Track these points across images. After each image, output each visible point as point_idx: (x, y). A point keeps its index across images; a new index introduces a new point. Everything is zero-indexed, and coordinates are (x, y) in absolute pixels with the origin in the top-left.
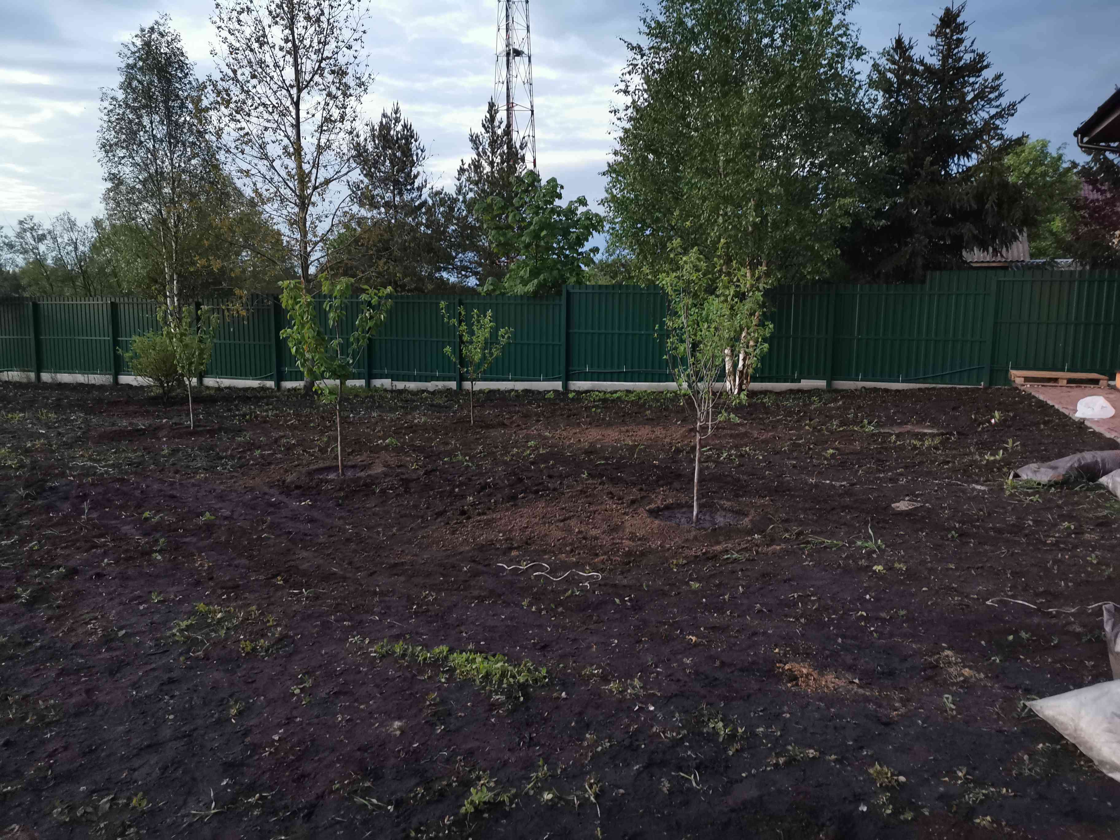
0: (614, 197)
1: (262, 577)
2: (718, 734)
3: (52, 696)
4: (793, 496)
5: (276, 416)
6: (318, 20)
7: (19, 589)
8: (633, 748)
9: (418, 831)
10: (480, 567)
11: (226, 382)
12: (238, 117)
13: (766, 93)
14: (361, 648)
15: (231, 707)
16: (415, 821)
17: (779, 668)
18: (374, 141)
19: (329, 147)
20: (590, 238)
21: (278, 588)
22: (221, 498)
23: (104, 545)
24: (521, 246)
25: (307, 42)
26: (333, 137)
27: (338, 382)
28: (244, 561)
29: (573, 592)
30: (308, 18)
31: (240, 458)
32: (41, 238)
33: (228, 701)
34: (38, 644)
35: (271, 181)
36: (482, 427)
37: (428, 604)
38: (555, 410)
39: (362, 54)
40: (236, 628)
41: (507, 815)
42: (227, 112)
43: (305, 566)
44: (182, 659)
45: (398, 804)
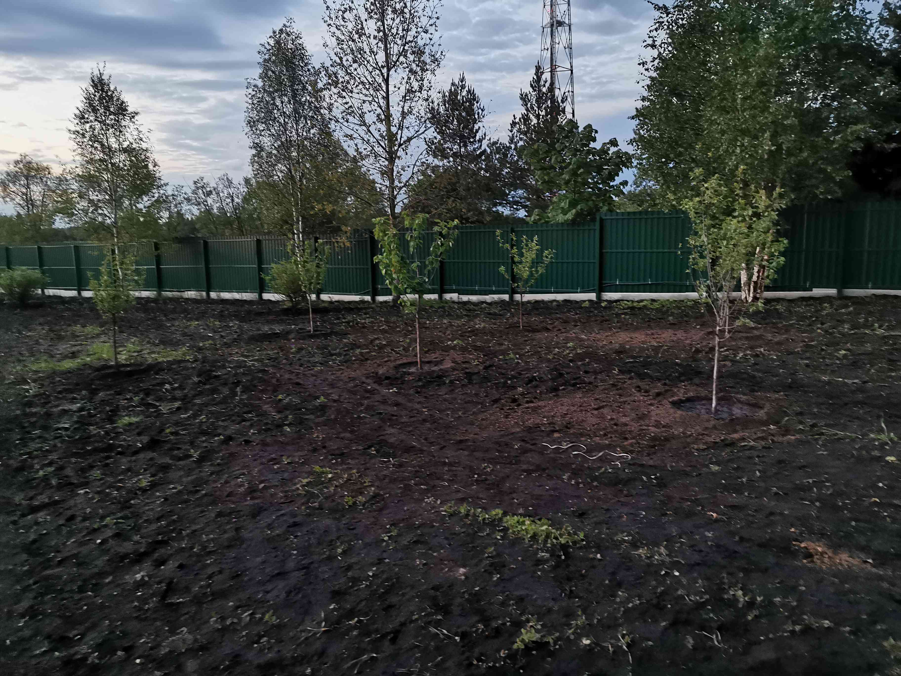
0: (641, 137)
1: (360, 448)
2: (738, 601)
3: (212, 532)
4: (806, 392)
5: (372, 322)
6: (402, 12)
7: (192, 451)
8: (660, 607)
9: (479, 660)
10: (528, 446)
11: (336, 297)
12: (344, 94)
13: (781, 37)
14: (433, 508)
15: (338, 547)
16: (477, 651)
17: (795, 545)
18: (445, 105)
19: (410, 113)
20: (620, 173)
21: (373, 457)
22: (332, 385)
23: (251, 419)
24: (562, 182)
25: (394, 31)
26: (413, 104)
27: (417, 296)
28: (348, 435)
29: (606, 469)
30: (394, 11)
31: (345, 355)
32: (209, 193)
33: (336, 543)
34: (204, 492)
35: (368, 142)
36: (529, 331)
37: (486, 474)
38: (590, 317)
39: (436, 36)
40: (341, 486)
41: (552, 654)
42: (336, 91)
43: (392, 440)
44: (303, 507)
45: (464, 636)
